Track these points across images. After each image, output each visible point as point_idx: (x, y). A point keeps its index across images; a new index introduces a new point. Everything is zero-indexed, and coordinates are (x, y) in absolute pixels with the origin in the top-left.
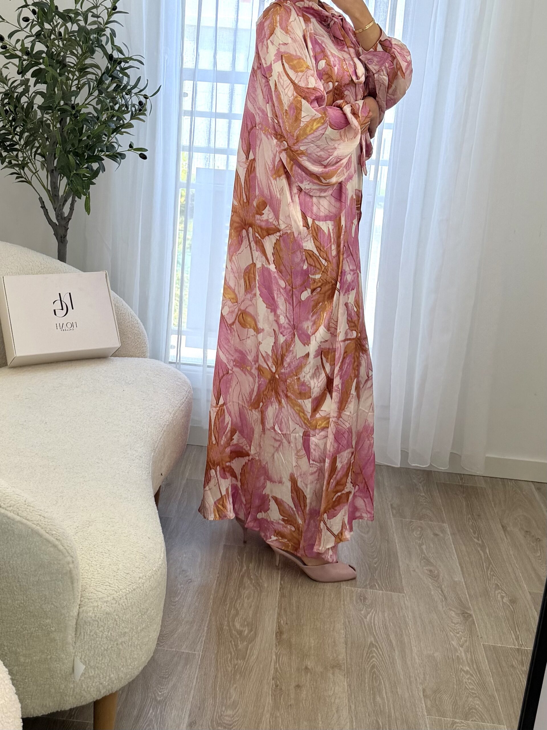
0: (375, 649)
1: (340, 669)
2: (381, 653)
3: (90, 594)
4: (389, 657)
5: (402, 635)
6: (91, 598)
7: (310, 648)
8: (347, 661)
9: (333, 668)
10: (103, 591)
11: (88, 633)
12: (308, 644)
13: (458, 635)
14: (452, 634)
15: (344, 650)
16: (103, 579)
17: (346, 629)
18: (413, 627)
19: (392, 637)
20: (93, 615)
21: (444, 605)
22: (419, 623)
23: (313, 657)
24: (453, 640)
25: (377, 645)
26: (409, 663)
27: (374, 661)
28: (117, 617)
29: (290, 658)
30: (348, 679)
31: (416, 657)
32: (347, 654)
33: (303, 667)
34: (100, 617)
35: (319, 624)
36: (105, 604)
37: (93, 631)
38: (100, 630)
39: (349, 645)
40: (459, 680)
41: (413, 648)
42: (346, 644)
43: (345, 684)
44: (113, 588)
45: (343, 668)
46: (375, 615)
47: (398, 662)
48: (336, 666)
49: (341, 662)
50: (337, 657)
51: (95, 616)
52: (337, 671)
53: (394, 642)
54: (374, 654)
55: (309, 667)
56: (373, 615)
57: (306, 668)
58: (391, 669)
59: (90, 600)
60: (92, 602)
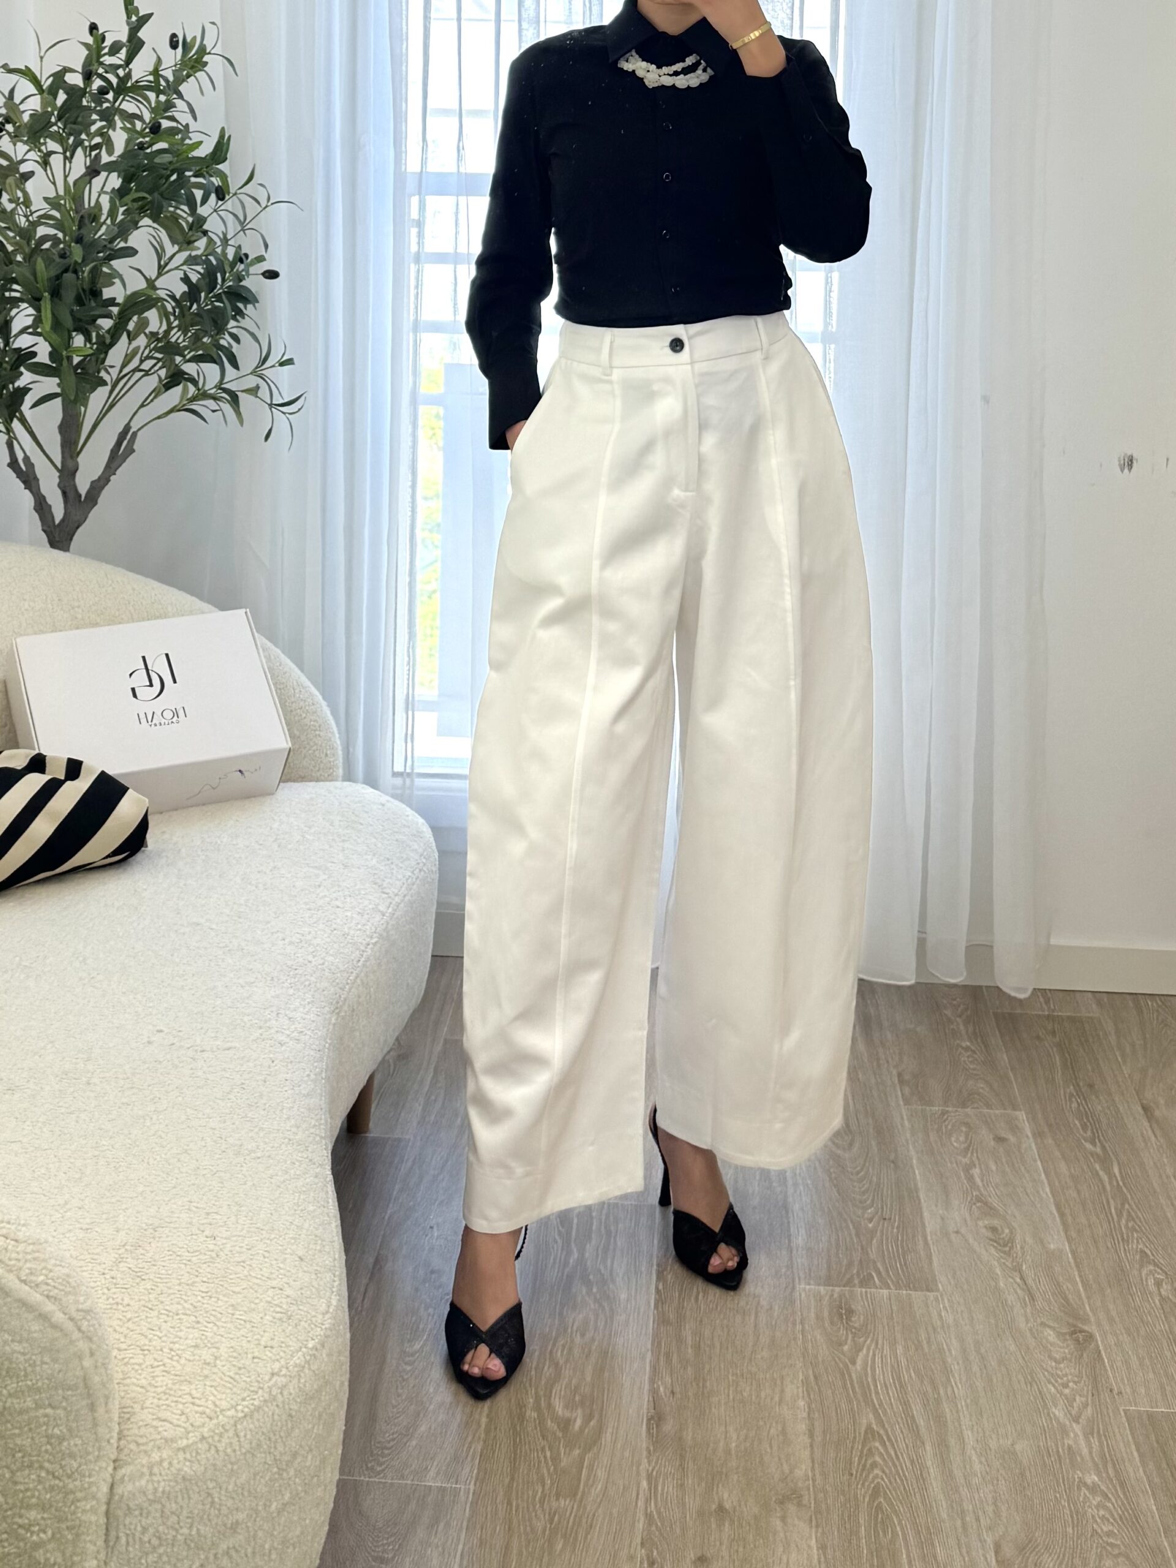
0: (877, 1444)
1: (800, 1505)
2: (893, 1453)
3: (143, 1431)
4: (912, 1462)
5: (938, 1401)
6: (144, 1440)
7: (728, 1452)
8: (814, 1481)
9: (782, 1503)
10: (174, 1418)
11: (137, 1535)
12: (722, 1444)
13: (1067, 1391)
14: (1053, 1390)
15: (807, 1452)
16: (177, 1386)
17: (809, 1395)
18: (964, 1379)
19: (917, 1409)
20: (150, 1487)
21: (1029, 1315)
22: (975, 1368)
23: (736, 1477)
24: (1056, 1407)
25: (882, 1432)
26: (958, 1473)
27: (877, 1476)
28: (211, 1485)
29: (682, 1485)
30: (820, 1530)
31: (974, 1458)
32: (813, 1462)
33: (714, 1507)
34: (167, 1489)
35: (748, 1389)
36: (181, 1455)
37: (151, 1530)
38: (169, 1523)
39: (818, 1439)
40: (1077, 1513)
41: (965, 1432)
42: (811, 1435)
43: (813, 1542)
44: (201, 1409)
45: (805, 1501)
46: (874, 1355)
47: (932, 1475)
48: (791, 1496)
49: (800, 1484)
50: (791, 1472)
51: (156, 1490)
52: (792, 1508)
53: (921, 1423)
54: (877, 1459)
55: (727, 1505)
56: (871, 1354)
57: (721, 1508)
58: (918, 1495)
59: (142, 1448)
60: (145, 1452)
